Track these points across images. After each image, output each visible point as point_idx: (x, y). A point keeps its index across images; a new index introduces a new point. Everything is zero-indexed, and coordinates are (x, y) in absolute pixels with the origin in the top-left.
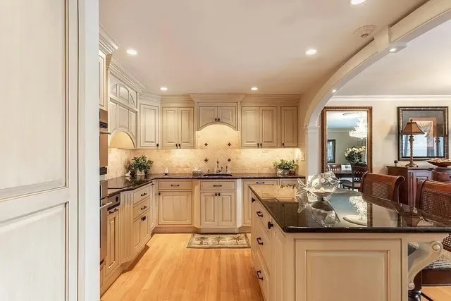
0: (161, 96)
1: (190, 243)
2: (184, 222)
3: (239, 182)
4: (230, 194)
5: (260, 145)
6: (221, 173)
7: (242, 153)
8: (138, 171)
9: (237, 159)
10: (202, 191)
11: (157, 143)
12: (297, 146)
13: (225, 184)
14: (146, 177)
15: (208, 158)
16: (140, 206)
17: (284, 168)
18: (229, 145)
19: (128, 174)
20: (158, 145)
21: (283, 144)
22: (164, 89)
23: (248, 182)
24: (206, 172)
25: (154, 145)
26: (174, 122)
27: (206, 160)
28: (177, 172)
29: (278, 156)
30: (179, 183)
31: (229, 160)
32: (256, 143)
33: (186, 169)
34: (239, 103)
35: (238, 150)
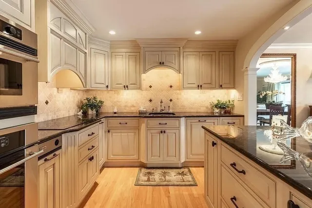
0: (111, 41)
1: (138, 180)
2: (132, 157)
3: (183, 120)
4: (174, 131)
5: (200, 87)
6: (163, 112)
7: (183, 94)
8: (90, 110)
9: (178, 99)
10: (148, 129)
11: (107, 84)
12: (234, 88)
13: (170, 122)
14: (97, 115)
15: (153, 98)
16: (87, 147)
17: (220, 107)
18: (171, 87)
19: (80, 113)
20: (107, 87)
21: (221, 86)
22: (112, 33)
23: (190, 120)
24: (150, 111)
25: (104, 86)
26: (122, 65)
27: (151, 101)
28: (125, 111)
29: (214, 97)
30: (126, 121)
31: (171, 100)
32: (196, 85)
33: (133, 109)
34: (181, 48)
35: (178, 91)
